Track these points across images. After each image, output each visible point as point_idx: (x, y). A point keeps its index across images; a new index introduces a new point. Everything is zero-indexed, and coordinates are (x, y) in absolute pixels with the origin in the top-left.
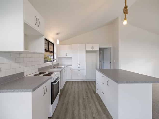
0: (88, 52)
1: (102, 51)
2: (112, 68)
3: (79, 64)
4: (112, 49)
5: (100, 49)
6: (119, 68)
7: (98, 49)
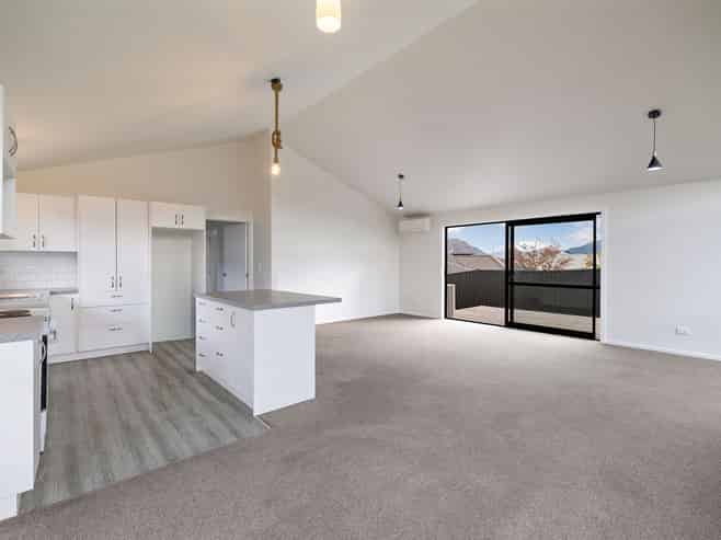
0: (158, 233)
1: (215, 232)
2: (251, 288)
3: (117, 283)
4: (251, 227)
5: (210, 224)
6: (273, 288)
7: (202, 226)
